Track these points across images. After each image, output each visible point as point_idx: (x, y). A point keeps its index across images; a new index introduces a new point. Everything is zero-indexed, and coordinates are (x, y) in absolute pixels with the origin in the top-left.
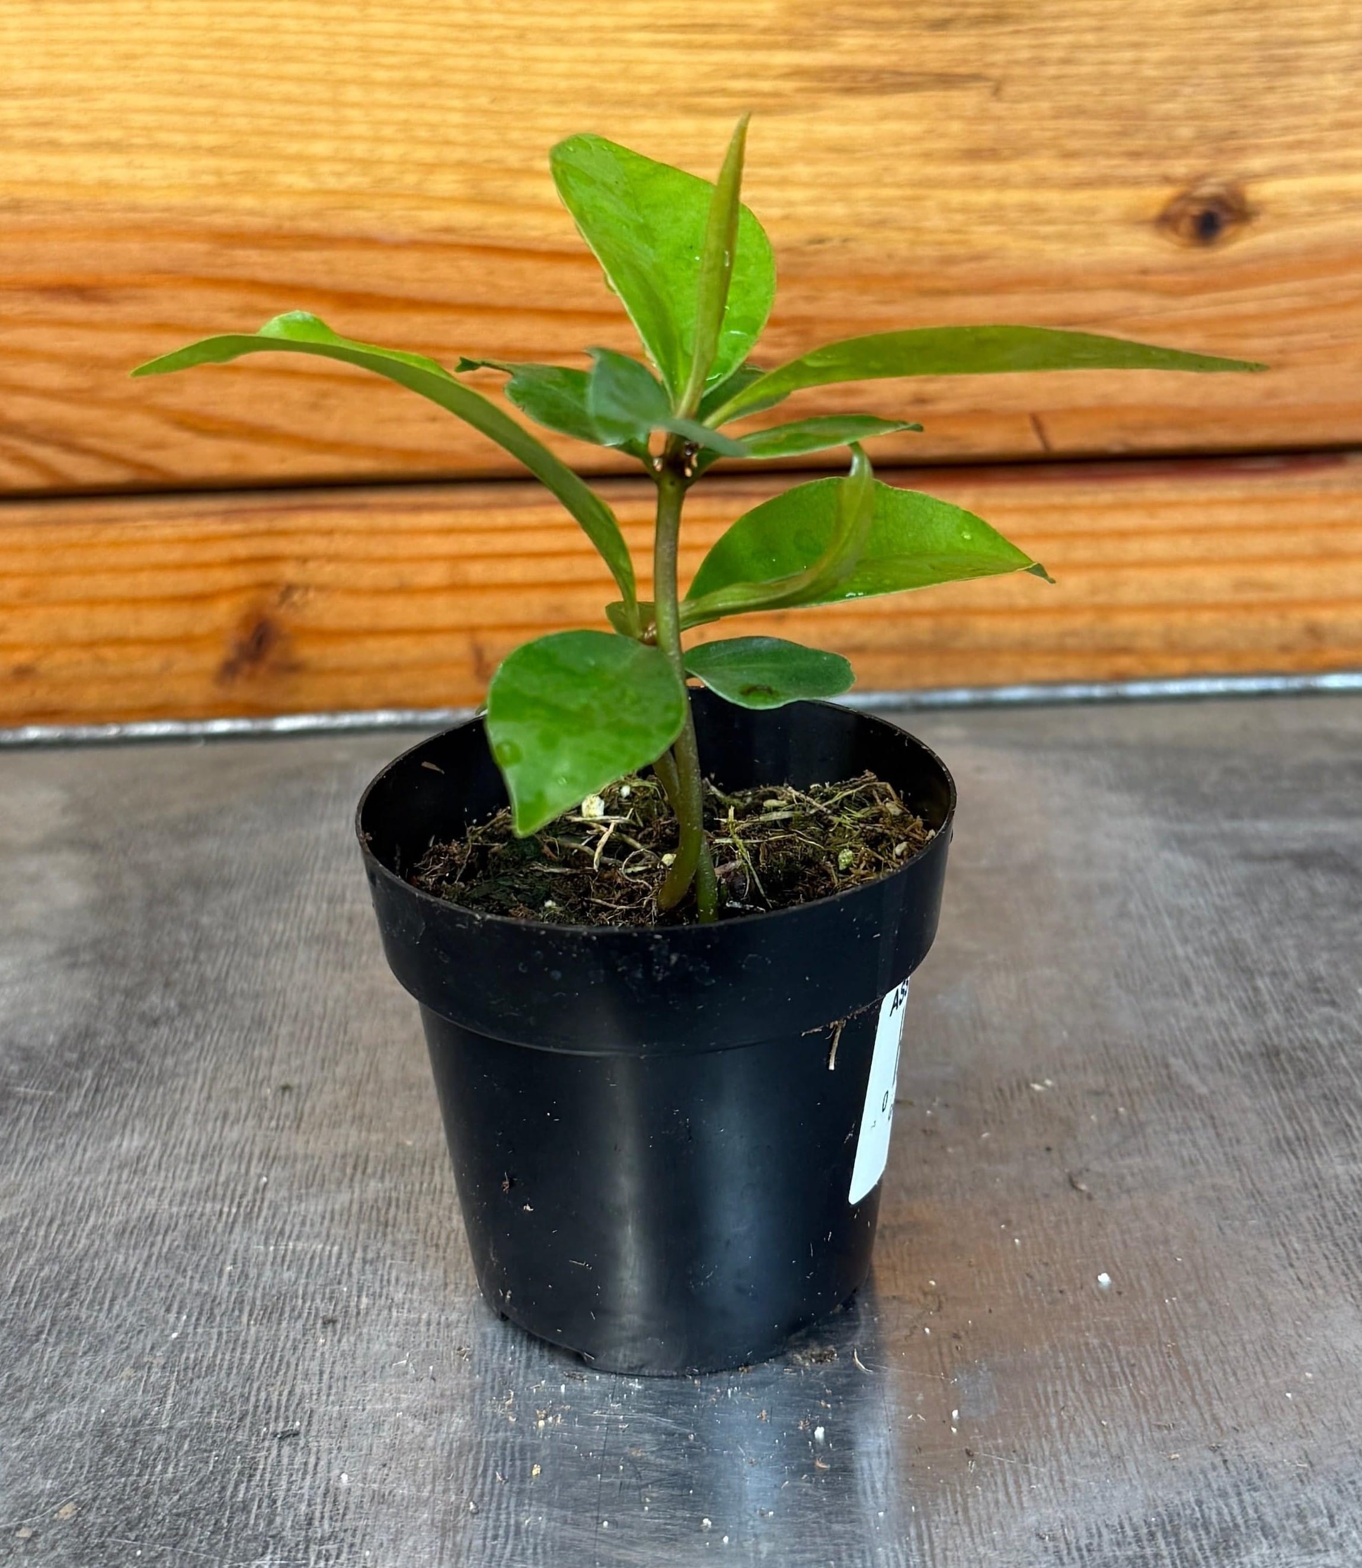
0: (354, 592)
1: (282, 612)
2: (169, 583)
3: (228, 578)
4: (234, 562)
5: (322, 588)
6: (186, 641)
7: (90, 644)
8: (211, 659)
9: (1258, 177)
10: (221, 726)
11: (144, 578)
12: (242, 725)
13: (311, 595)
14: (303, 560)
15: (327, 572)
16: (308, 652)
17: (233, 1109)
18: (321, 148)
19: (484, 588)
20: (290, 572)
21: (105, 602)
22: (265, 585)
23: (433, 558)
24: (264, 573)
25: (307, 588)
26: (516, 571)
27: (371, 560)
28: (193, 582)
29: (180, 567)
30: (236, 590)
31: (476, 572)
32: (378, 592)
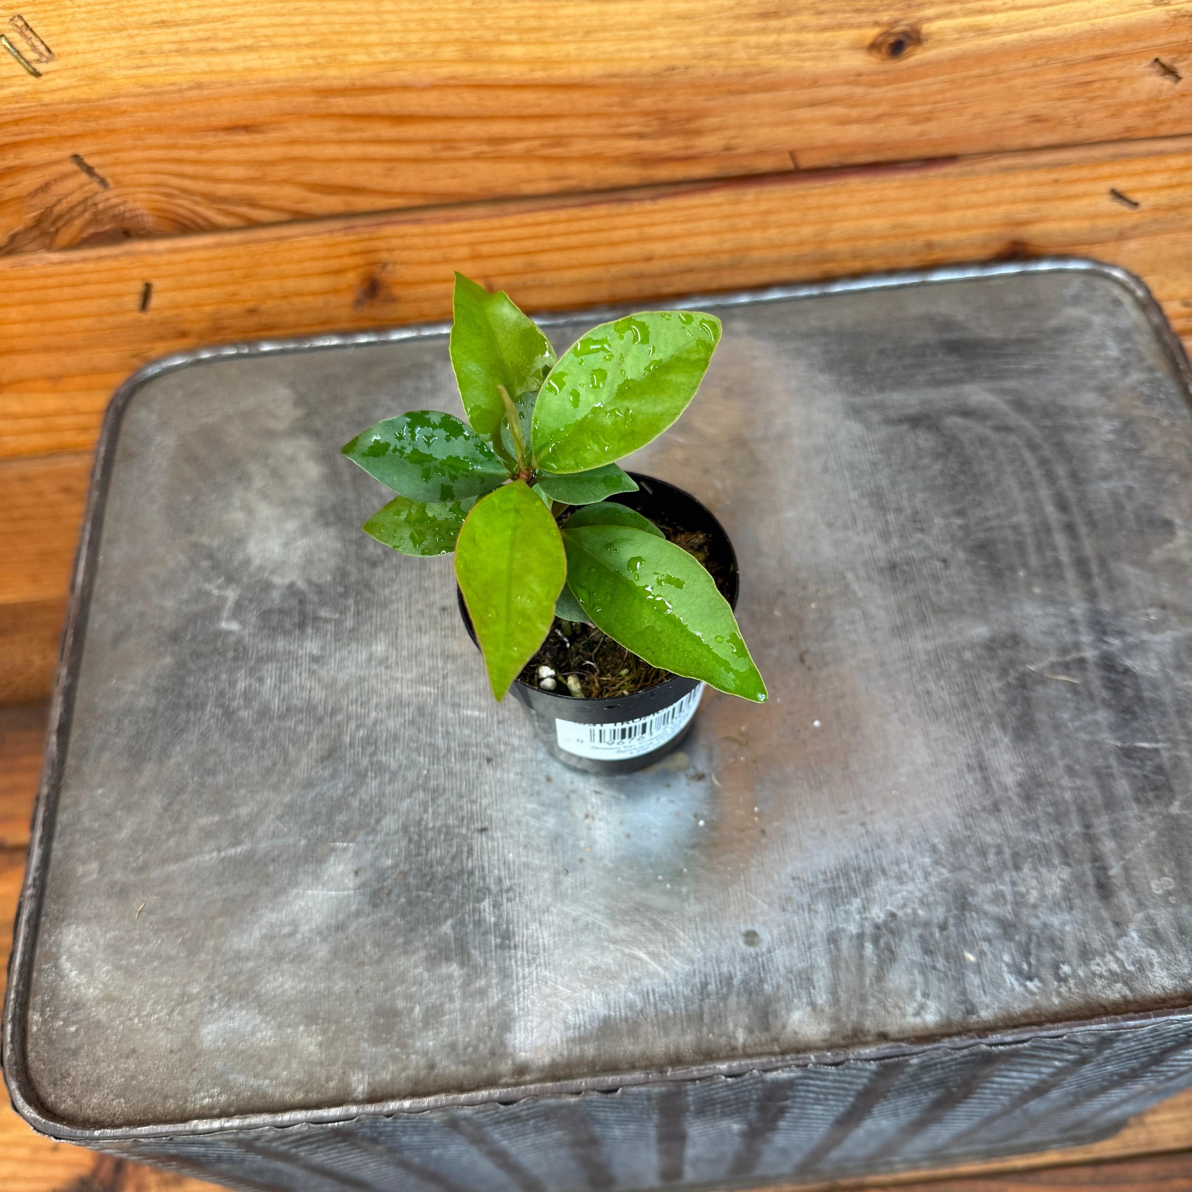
0: (420, 263)
1: (384, 274)
2: (320, 265)
3: (350, 261)
4: (354, 254)
5: (403, 263)
6: (336, 291)
7: (285, 297)
8: (348, 298)
9: (929, 20)
10: (363, 339)
11: (306, 265)
12: (373, 339)
13: (398, 266)
14: (390, 250)
15: (405, 255)
16: (399, 291)
17: (423, 623)
18: (373, 38)
19: (489, 257)
20: (384, 256)
21: (288, 277)
22: (371, 264)
23: (461, 245)
24: (371, 258)
25: (395, 263)
26: (507, 247)
27: (427, 248)
28: (333, 264)
29: (326, 258)
30: (356, 267)
31: (485, 249)
32: (433, 262)
